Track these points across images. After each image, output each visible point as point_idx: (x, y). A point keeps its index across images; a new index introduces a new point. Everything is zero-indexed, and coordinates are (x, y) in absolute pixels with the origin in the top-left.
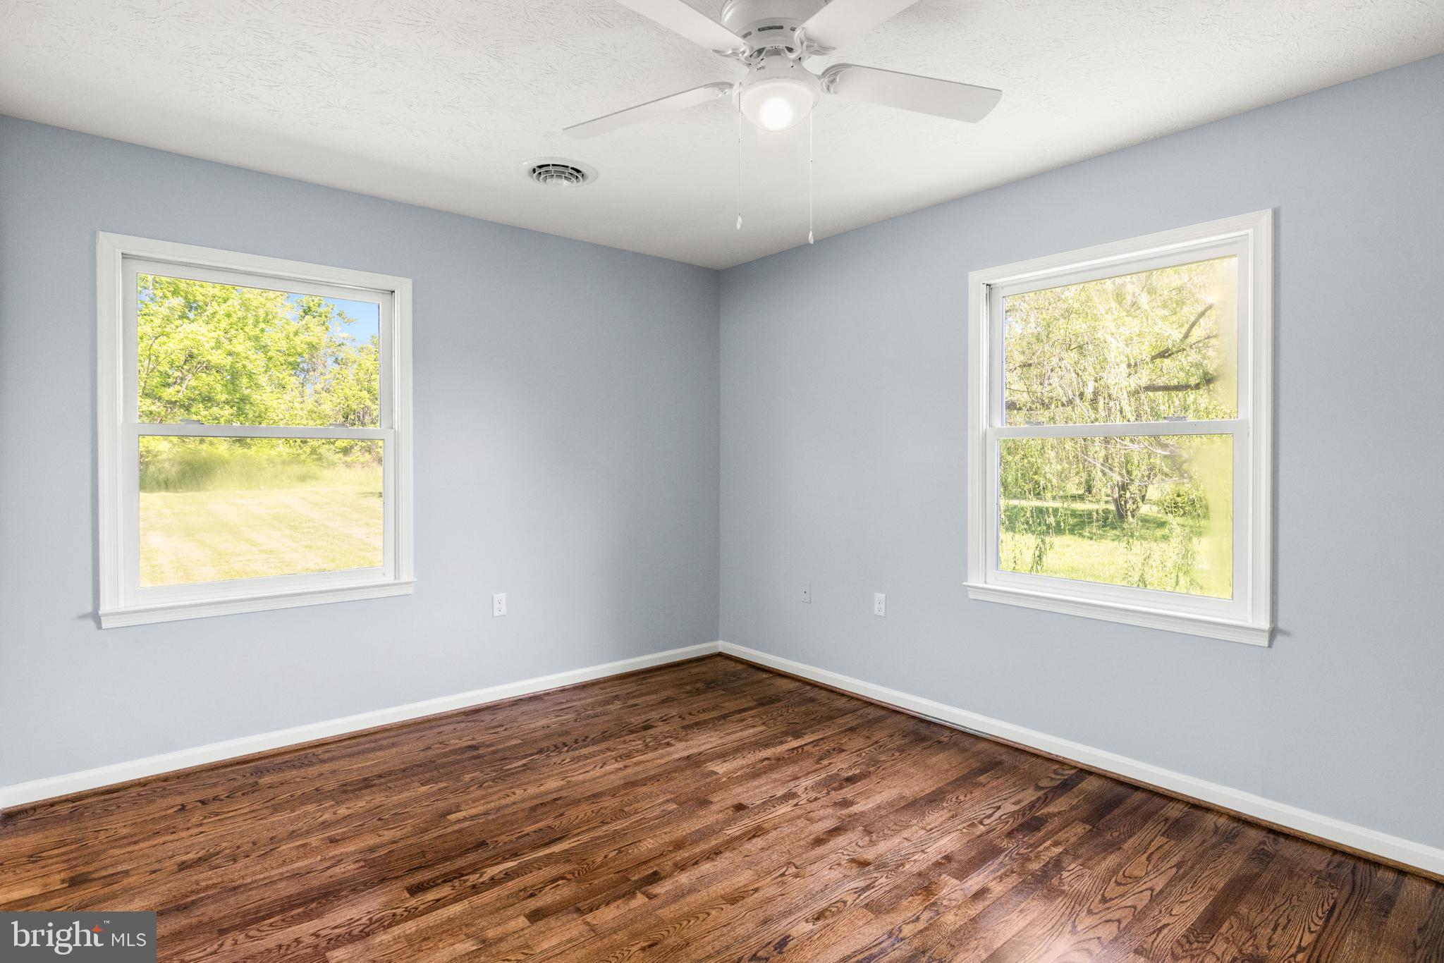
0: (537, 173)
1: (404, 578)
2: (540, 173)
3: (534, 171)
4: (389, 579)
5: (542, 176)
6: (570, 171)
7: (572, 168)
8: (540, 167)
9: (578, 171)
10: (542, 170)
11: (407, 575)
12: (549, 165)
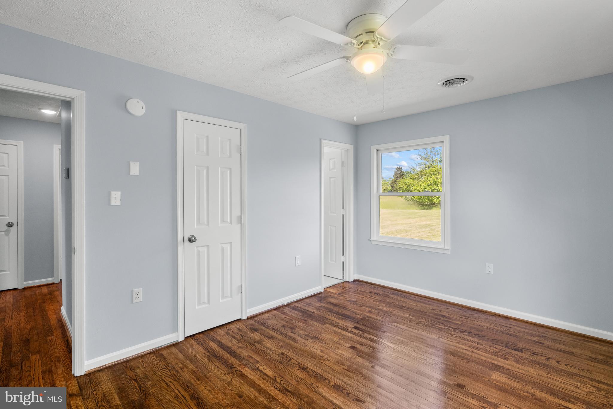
0: (445, 84)
1: (446, 248)
2: (446, 84)
3: (444, 84)
4: (442, 247)
5: (447, 85)
6: (460, 80)
7: (461, 78)
8: (446, 82)
9: (464, 79)
10: (447, 83)
11: (448, 247)
12: (450, 80)
